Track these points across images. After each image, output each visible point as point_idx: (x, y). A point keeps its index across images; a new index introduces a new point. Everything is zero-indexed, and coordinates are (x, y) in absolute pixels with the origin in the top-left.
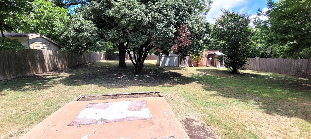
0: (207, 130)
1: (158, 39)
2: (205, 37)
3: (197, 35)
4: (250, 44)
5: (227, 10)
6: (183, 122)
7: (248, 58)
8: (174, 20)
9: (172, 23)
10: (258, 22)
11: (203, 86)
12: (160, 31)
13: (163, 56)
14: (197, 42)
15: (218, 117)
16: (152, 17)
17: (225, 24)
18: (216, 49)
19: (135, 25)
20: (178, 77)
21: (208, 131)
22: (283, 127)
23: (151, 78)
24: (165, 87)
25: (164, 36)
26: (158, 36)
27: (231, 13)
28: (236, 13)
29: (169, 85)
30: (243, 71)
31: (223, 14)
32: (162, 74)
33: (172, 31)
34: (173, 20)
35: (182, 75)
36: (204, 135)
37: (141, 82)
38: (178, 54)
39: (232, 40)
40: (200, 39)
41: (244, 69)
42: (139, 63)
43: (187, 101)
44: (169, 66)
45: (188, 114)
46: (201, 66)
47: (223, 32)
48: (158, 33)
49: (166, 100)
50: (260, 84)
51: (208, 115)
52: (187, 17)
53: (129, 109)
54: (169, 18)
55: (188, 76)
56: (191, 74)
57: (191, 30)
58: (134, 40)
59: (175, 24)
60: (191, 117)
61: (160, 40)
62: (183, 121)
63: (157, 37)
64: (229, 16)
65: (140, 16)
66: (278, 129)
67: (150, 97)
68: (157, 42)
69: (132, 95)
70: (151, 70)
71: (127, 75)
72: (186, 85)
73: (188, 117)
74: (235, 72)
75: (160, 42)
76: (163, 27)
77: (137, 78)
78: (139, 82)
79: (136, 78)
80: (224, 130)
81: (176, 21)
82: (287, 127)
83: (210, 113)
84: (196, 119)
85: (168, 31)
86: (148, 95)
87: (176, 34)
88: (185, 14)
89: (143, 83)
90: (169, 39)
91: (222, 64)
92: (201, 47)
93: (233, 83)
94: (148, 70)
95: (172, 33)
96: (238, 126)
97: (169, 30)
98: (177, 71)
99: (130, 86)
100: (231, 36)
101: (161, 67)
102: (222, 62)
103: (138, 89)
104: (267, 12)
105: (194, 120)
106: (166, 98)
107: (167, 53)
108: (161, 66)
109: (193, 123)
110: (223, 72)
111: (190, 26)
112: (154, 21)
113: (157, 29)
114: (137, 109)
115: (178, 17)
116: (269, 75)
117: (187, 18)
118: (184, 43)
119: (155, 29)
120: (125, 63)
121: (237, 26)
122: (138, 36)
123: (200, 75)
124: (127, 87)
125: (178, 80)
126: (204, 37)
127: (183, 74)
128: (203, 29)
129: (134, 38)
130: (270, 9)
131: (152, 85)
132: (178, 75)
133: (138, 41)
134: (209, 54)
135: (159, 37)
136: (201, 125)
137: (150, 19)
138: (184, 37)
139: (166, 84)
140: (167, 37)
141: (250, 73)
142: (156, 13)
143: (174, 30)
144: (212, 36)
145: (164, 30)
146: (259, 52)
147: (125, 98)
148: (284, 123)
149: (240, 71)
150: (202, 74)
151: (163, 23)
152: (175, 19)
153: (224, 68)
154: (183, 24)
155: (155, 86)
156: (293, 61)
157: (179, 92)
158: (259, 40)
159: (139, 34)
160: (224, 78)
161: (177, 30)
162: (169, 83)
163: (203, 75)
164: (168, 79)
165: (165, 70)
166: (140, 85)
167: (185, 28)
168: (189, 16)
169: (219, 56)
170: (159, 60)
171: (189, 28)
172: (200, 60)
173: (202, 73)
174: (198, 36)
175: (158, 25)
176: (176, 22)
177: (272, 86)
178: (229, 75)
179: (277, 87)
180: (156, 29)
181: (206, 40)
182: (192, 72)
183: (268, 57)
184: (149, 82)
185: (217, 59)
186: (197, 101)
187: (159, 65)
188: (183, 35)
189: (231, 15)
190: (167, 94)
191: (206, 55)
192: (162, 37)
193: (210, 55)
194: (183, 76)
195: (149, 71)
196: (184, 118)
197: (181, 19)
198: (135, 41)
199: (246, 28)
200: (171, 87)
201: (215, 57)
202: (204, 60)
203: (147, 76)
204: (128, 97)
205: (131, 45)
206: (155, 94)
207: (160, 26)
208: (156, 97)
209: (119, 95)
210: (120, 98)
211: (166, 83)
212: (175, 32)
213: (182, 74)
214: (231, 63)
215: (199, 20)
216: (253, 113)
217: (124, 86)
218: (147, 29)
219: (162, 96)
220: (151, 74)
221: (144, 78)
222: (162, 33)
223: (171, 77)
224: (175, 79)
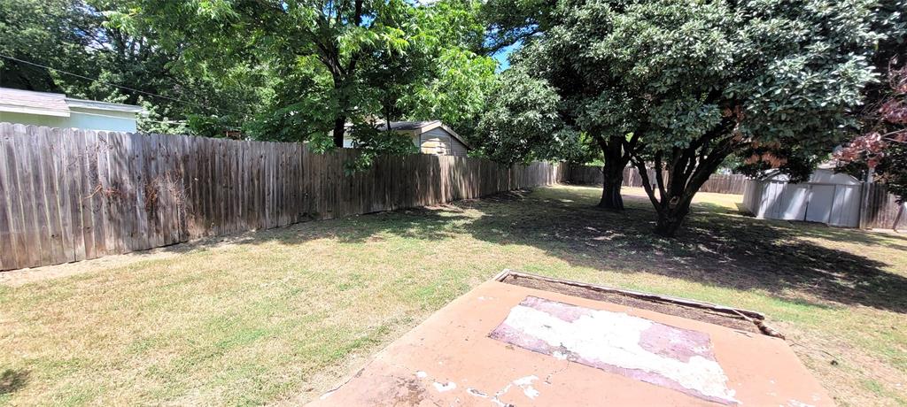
1: (772, 116)
8: (872, 33)
12: (787, 86)
13: (777, 181)
16: (751, 37)
19: (681, 76)
20: (856, 272)
23: (717, 257)
24: (787, 300)
25: (804, 101)
26: (773, 106)
29: (807, 297)
32: (769, 250)
33: (850, 79)
34: (862, 33)
35: (886, 269)
37: (677, 264)
38: (861, 177)
42: (675, 200)
44: (804, 223)
48: (778, 92)
49: (797, 354)
53: (645, 344)
54: (839, 28)
58: (669, 124)
59: (871, 47)
61: (783, 118)
63: (769, 109)
65: (703, 42)
67: (719, 324)
68: (767, 129)
69: (649, 303)
70: (715, 228)
71: (628, 233)
75: (781, 127)
76: (803, 70)
77: (661, 250)
78: (668, 263)
79: (659, 247)
81: (881, 35)
85: (831, 81)
87: (873, 92)
89: (686, 269)
94: (707, 228)
95: (851, 88)
97: (834, 77)
99: (639, 269)
101: (760, 221)
103: (670, 288)
106: (796, 349)
108: (760, 216)
112: (763, 50)
113: (773, 80)
114: (672, 353)
115: (896, 14)
119: (764, 81)
120: (619, 196)
122: (685, 111)
124: (628, 272)
125: (859, 287)
127: (887, 262)
129: (670, 117)
132: (860, 268)
133: (684, 126)
135: (779, 109)
137: (741, 45)
139: (788, 292)
140: (823, 104)
142: (773, 20)
143: (868, 75)
145: (807, 78)
147: (624, 304)
151: (804, 52)
152: (875, 27)
155: (740, 288)
157: (867, 337)
159: (689, 104)
161: (883, 72)
162: (810, 291)
164: (800, 271)
165: (782, 236)
166: (674, 274)
170: (757, 196)
175: (779, 63)
176: (880, 40)
180: (768, 80)
184: (707, 269)
187: (753, 213)
190: (799, 332)
192: (793, 108)
194: (890, 275)
195: (708, 232)
198: (672, 127)
200: (820, 310)
203: (702, 247)
204: (636, 305)
205: (656, 142)
206: (743, 318)
207: (786, 68)
208: (749, 333)
209: (605, 291)
210: (610, 300)
211: (790, 287)
212: (870, 85)
213: (884, 265)
217: (618, 267)
218: (723, 82)
219: (776, 336)
220: (719, 242)
221: (691, 254)
222: (797, 93)
223: (814, 267)
224: (839, 278)
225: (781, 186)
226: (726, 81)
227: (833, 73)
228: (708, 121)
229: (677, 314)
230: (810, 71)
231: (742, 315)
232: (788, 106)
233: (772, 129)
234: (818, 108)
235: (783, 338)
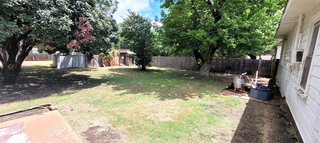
0: (113, 132)
1: (43, 31)
2: (111, 35)
3: (102, 32)
4: (153, 45)
5: (133, 11)
6: (84, 134)
7: (152, 57)
8: (69, 9)
9: (64, 12)
10: (156, 26)
11: (114, 86)
12: (45, 21)
13: (61, 55)
14: (103, 40)
15: (125, 115)
17: (132, 25)
18: (128, 48)
20: (84, 80)
21: (115, 133)
22: (171, 108)
23: (39, 86)
24: (63, 95)
25: (53, 27)
27: (136, 15)
28: (141, 15)
29: (69, 91)
30: (149, 68)
31: (130, 15)
32: (60, 79)
33: (66, 22)
34: (66, 9)
35: (90, 77)
36: (109, 139)
37: (16, 95)
38: (84, 53)
39: (139, 41)
40: (106, 36)
41: (150, 66)
42: (11, 66)
43: (93, 106)
44: (73, 68)
45: (91, 122)
46: (114, 65)
47: (131, 32)
48: (43, 22)
49: (61, 113)
50: (160, 78)
51: (115, 116)
52: (88, 9)
54: (59, 4)
55: (98, 78)
56: (101, 75)
57: (94, 25)
59: (70, 14)
60: (96, 124)
61: (47, 32)
62: (84, 132)
63: (41, 28)
64: (135, 17)
66: (168, 111)
67: (31, 115)
68: (42, 35)
70: (39, 75)
72: (94, 88)
73: (91, 126)
74: (143, 69)
75: (48, 36)
76: (50, 16)
77: (6, 91)
78: (11, 96)
79: (5, 90)
80: (129, 126)
81: (71, 11)
82: (173, 107)
83: (118, 113)
84: (100, 125)
85: (61, 22)
86: (29, 112)
87: (73, 27)
88: (84, 5)
89: (20, 96)
90: (63, 33)
91: (133, 63)
92: (109, 46)
93: (141, 80)
94: (36, 76)
95: (67, 25)
96: (141, 118)
97: (61, 20)
98: (84, 73)
100: (138, 37)
101: (59, 69)
102: (133, 60)
103: (8, 108)
104: (162, 20)
105: (99, 127)
106: (61, 111)
107: (66, 51)
108: (59, 67)
109: (97, 130)
110: (134, 70)
111: (92, 20)
112: (32, 3)
113: (40, 17)
115: (74, 6)
116: (167, 70)
117: (88, 10)
118: (86, 40)
119: (36, 16)
121: (142, 28)
123: (112, 75)
125: (84, 84)
126: (110, 34)
127: (91, 75)
128: (109, 26)
130: (163, 18)
131: (38, 97)
132: (85, 78)
134: (120, 53)
135: (44, 29)
136: (106, 130)
138: (85, 32)
139: (64, 92)
140: (60, 29)
141: (155, 69)
143: (70, 22)
144: (122, 35)
145: (53, 19)
146: (159, 51)
148: (171, 105)
149: (147, 68)
150: (114, 74)
151: (50, 9)
152: (70, 7)
153: (135, 66)
154: (82, 16)
155: (46, 96)
156: (179, 58)
157: (83, 98)
158: (158, 42)
160: (135, 75)
161: (75, 22)
162: (71, 89)
163: (115, 75)
164: (69, 84)
165: (66, 73)
166: (13, 101)
167: (86, 21)
168: (90, 8)
169: (130, 55)
170: (56, 60)
171: (92, 22)
172: (112, 59)
173: (113, 73)
174: (104, 33)
175: (41, 11)
176: (72, 12)
177: (167, 78)
178: (139, 73)
179: (170, 78)
180: (38, 17)
181: (114, 38)
182: (102, 73)
183: (167, 56)
184: (34, 93)
185: (129, 58)
186: (105, 104)
187: (56, 67)
188: (84, 30)
189: (137, 17)
190: (64, 104)
191: (117, 54)
192: (50, 29)
193: (122, 54)
194: (91, 79)
195: (36, 77)
196: (86, 128)
197: (79, 10)
199: (149, 31)
200: (72, 94)
201: (127, 55)
202: (116, 59)
203: (32, 84)
206: (43, 108)
207: (43, 13)
208: (43, 113)
211: (65, 90)
212: (72, 25)
213: (90, 76)
214: (140, 61)
215: (103, 16)
216: (153, 103)
219: (54, 110)
220: (41, 80)
221: (25, 89)
222: (50, 24)
223: (74, 81)
224: (80, 83)
225: (63, 57)
226: (18, 13)
227: (60, 19)
228: (12, 29)
229: (8, 120)
230: (53, 17)
231: (42, 107)
232: (48, 28)
233: (44, 36)
234: (58, 30)
235: (57, 109)
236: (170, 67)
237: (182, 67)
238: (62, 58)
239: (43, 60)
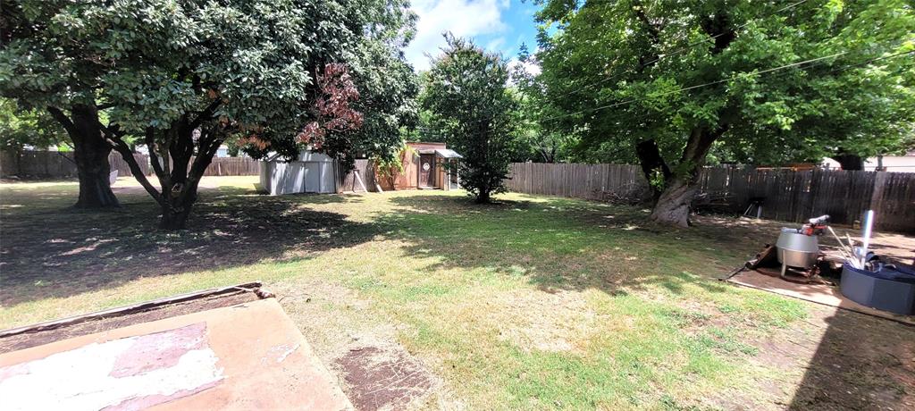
0: (409, 368)
1: (245, 101)
2: (402, 107)
3: (379, 98)
4: (512, 130)
5: (457, 37)
6: (339, 366)
7: (509, 165)
8: (303, 44)
9: (293, 53)
10: (522, 76)
11: (405, 244)
12: (251, 76)
13: (279, 162)
14: (382, 120)
15: (439, 325)
16: (212, 19)
17: (455, 76)
18: (440, 140)
19: (138, 42)
20: (331, 225)
21: (412, 369)
22: (568, 314)
23: (233, 239)
24: (286, 262)
25: (266, 92)
26: (243, 92)
27: (467, 46)
28: (478, 48)
29: (300, 253)
30: (500, 196)
31: (450, 48)
32: (277, 222)
33: (294, 78)
34: (297, 43)
35: (347, 219)
36: (399, 385)
37: (187, 257)
38: (332, 155)
39: (473, 119)
40: (389, 111)
41: (503, 190)
42: (177, 188)
43: (356, 295)
44: (305, 194)
45: (356, 337)
46: (403, 187)
47: (452, 96)
48: (245, 80)
49: (283, 306)
50: (532, 225)
51: (413, 326)
52: (346, 41)
53: (115, 374)
54: (281, 33)
55: (366, 221)
56: (373, 215)
57: (361, 82)
58: (137, 99)
59: (304, 56)
60: (365, 342)
61: (254, 104)
62: (338, 360)
63: (241, 95)
64: (463, 53)
65: (157, 8)
66: (560, 322)
67: (220, 307)
68: (243, 113)
69: (140, 314)
70: (232, 210)
71: (122, 235)
72: (356, 248)
73: (354, 346)
74: (483, 200)
75: (255, 113)
76: (261, 63)
77: (168, 246)
78: (178, 258)
79: (165, 243)
80: (451, 356)
81: (308, 48)
82: (575, 314)
83: (420, 317)
84: (377, 345)
85: (283, 78)
86: (216, 300)
87: (312, 90)
88: (338, 30)
89: (196, 260)
90: (288, 106)
91: (454, 182)
92: (393, 136)
93: (480, 229)
94: (225, 212)
95: (297, 86)
96: (483, 337)
97: (285, 75)
98: (330, 207)
99: (134, 277)
100: (470, 108)
101: (273, 197)
102: (454, 174)
103: (172, 287)
104: (539, 56)
105: (373, 349)
106: (283, 302)
107: (292, 152)
108: (273, 193)
109: (369, 358)
110: (458, 200)
111: (356, 69)
112: (225, 36)
113: (239, 67)
115: (315, 35)
116: (550, 202)
117: (345, 44)
118: (340, 121)
119: (232, 67)
121: (482, 82)
122: (155, 86)
123: (401, 216)
124: (118, 285)
125: (332, 235)
126: (399, 105)
127: (348, 214)
128: (396, 83)
129: (136, 90)
130: (543, 50)
131: (233, 264)
132: (334, 221)
133: (157, 103)
134: (421, 155)
135: (248, 96)
136: (393, 359)
137: (203, 25)
138: (339, 100)
139: (288, 254)
140: (281, 97)
141: (516, 200)
142: (229, 9)
143: (305, 77)
144: (426, 106)
145: (265, 73)
146: (529, 149)
147: (101, 330)
148: (569, 305)
149: (494, 196)
150: (404, 210)
151: (261, 48)
152: (304, 40)
153: (459, 192)
154: (332, 61)
155: (249, 263)
156: (588, 169)
157: (331, 271)
158: (527, 122)
159: (158, 79)
160: (461, 215)
161: (315, 79)
162: (302, 249)
163: (408, 214)
164: (298, 234)
165: (289, 207)
166: (181, 270)
167: (342, 73)
168: (352, 39)
169: (447, 159)
170: (268, 174)
171: (355, 75)
172: (399, 170)
173: (403, 208)
174: (385, 102)
175: (241, 53)
176: (308, 51)
177: (554, 227)
178: (472, 209)
179: (562, 227)
180: (235, 67)
181: (407, 115)
182: (376, 208)
183: (549, 162)
184: (223, 254)
185: (442, 169)
186: (385, 291)
187: (267, 191)
188: (337, 96)
189: (468, 53)
190: (289, 285)
191: (413, 158)
192: (259, 97)
193: (425, 158)
194: (349, 222)
195: (225, 216)
196: (342, 350)
197: (324, 45)
198: (142, 103)
199: (503, 90)
200: (307, 261)
201: (438, 161)
202: (410, 171)
203: (218, 233)
204: (118, 325)
205: (124, 120)
206: (244, 292)
207: (246, 58)
208: (246, 304)
209: (66, 325)
210: (76, 334)
211: (289, 249)
212: (308, 85)
213: (347, 216)
214: (474, 177)
215: (384, 56)
216: (516, 295)
217: (106, 282)
219: (269, 297)
220: (236, 223)
221: (203, 242)
222: (260, 84)
223: (308, 228)
224: (324, 233)
225: (284, 166)
226: (195, 60)
227: (283, 71)
228: (184, 99)
229: (175, 315)
230: (267, 66)
231: (243, 289)
232: (256, 94)
233: (248, 114)
234: (278, 99)
235: (274, 296)
236: (561, 194)
237: (597, 195)
238: (281, 168)
239: (239, 175)
